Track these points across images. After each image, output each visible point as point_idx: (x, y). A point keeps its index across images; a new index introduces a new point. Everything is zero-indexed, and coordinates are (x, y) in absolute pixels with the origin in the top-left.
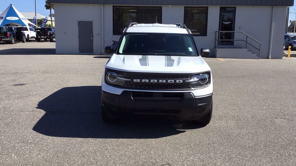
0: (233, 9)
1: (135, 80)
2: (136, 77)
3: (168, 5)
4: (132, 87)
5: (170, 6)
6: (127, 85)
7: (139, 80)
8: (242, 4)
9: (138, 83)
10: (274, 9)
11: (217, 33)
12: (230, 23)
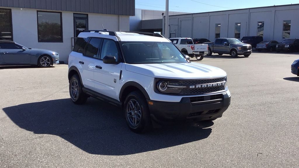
0: (85, 16)
1: (191, 87)
2: (191, 84)
3: (19, 7)
4: (188, 94)
5: (21, 9)
6: (184, 92)
7: (194, 87)
8: (94, 12)
9: (193, 89)
10: (120, 18)
11: (73, 39)
12: (84, 29)
